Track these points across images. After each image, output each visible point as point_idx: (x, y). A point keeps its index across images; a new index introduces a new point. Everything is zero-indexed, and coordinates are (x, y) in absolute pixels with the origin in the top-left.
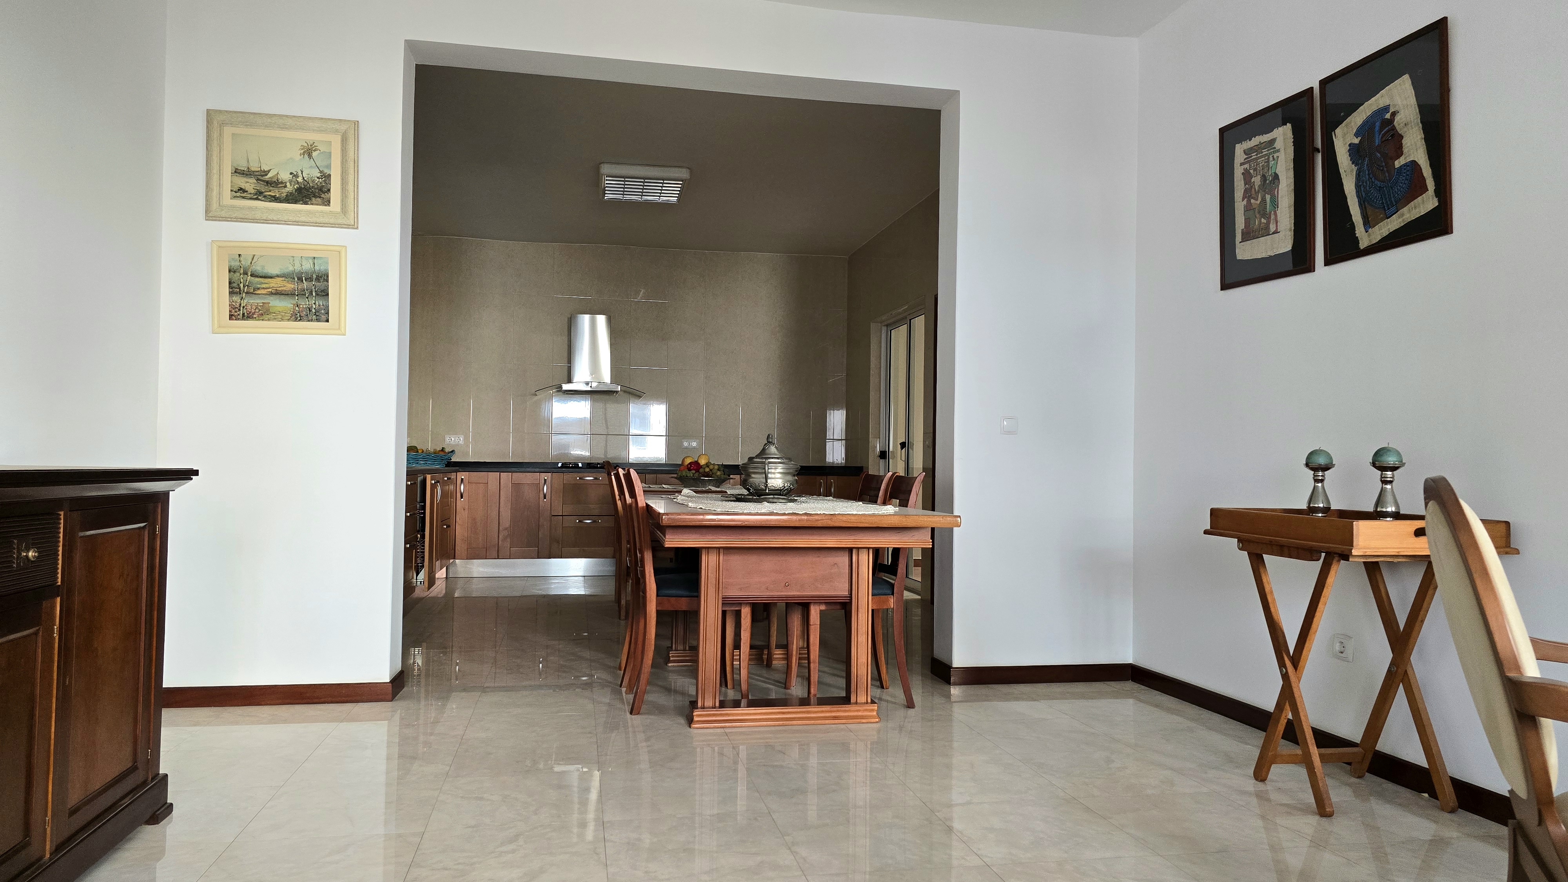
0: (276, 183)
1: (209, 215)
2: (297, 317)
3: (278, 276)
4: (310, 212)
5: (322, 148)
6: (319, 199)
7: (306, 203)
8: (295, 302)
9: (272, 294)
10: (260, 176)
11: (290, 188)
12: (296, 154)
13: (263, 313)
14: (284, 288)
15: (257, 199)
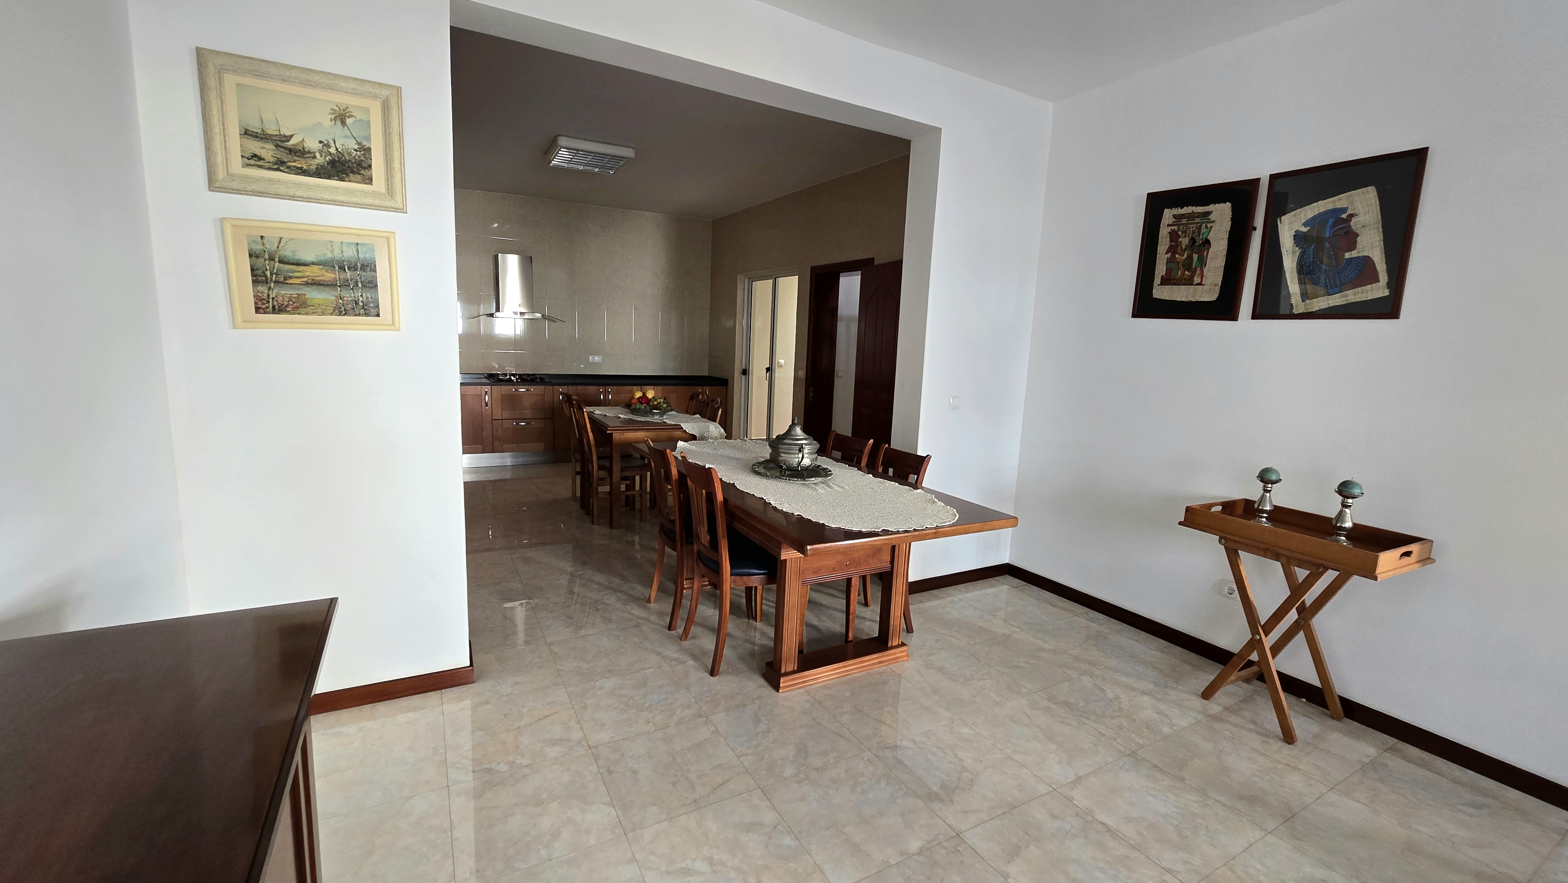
0: (300, 152)
1: (212, 184)
2: (341, 310)
3: (313, 264)
4: (348, 191)
5: (359, 115)
6: (358, 176)
7: (342, 180)
8: (336, 293)
9: (307, 284)
10: (280, 141)
11: (320, 160)
12: (326, 120)
13: (298, 306)
14: (323, 278)
15: (278, 170)
